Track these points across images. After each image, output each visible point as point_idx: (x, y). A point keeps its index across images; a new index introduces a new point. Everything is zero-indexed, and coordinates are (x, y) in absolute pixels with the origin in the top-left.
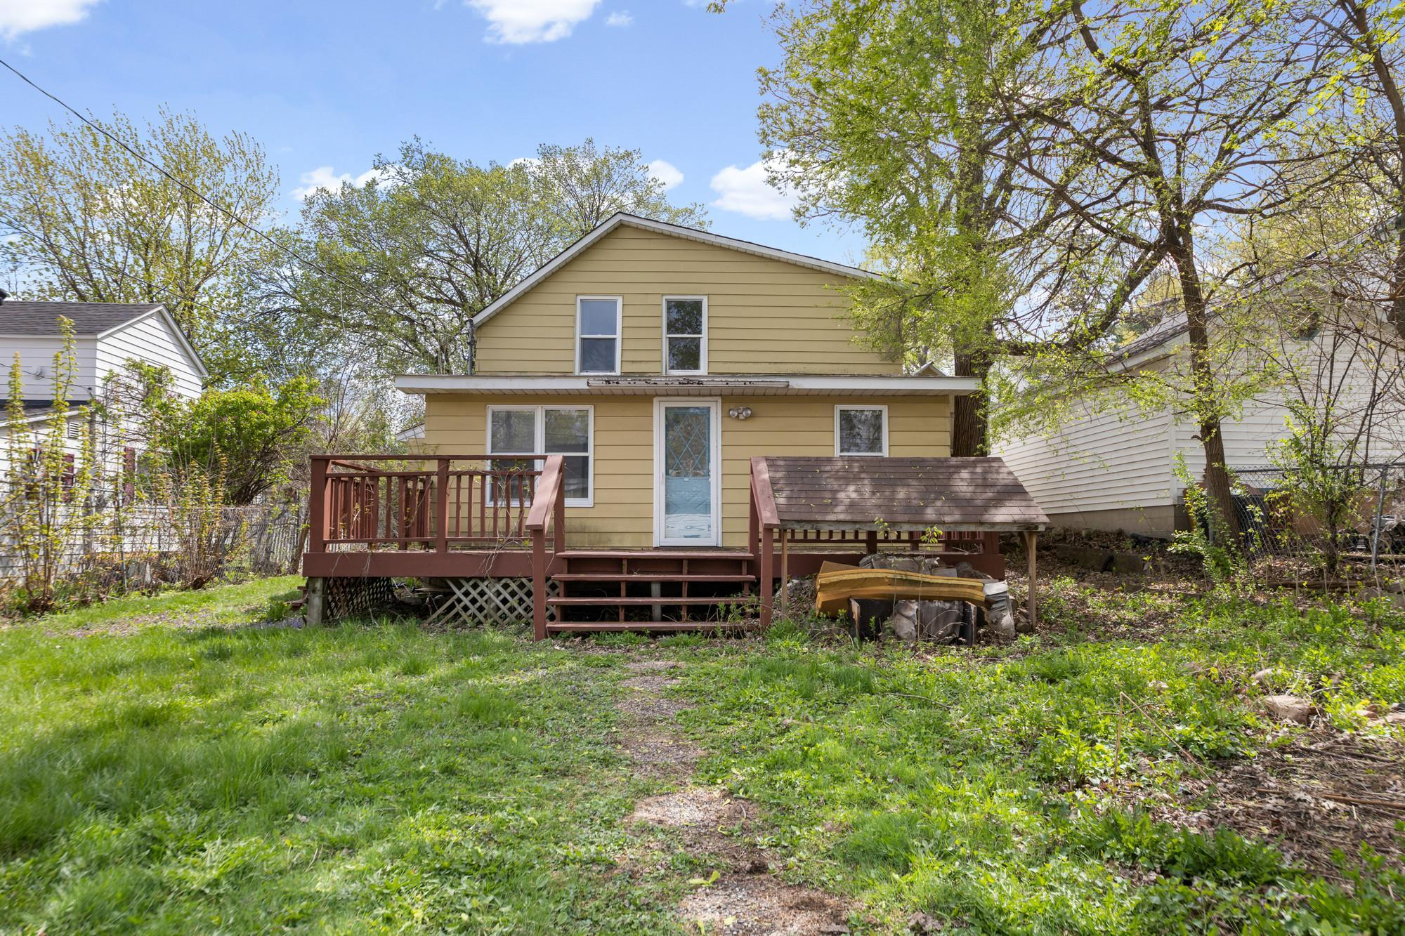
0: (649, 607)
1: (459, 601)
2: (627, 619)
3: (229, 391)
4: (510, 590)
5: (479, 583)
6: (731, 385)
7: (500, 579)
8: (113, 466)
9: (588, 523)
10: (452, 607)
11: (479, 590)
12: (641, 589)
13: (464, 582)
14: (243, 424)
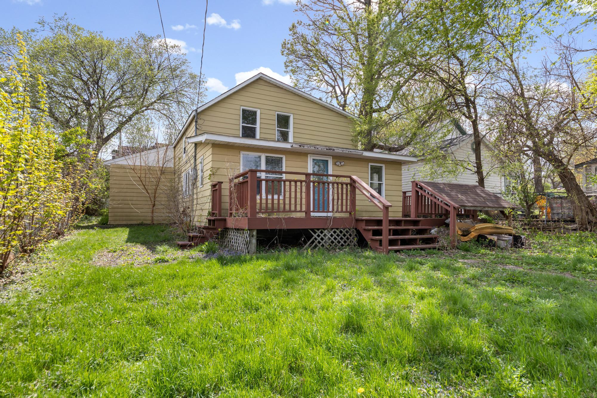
1: (316, 239)
2: (401, 245)
4: (336, 234)
5: (323, 231)
6: (344, 152)
7: (332, 229)
10: (313, 242)
11: (324, 234)
13: (316, 231)
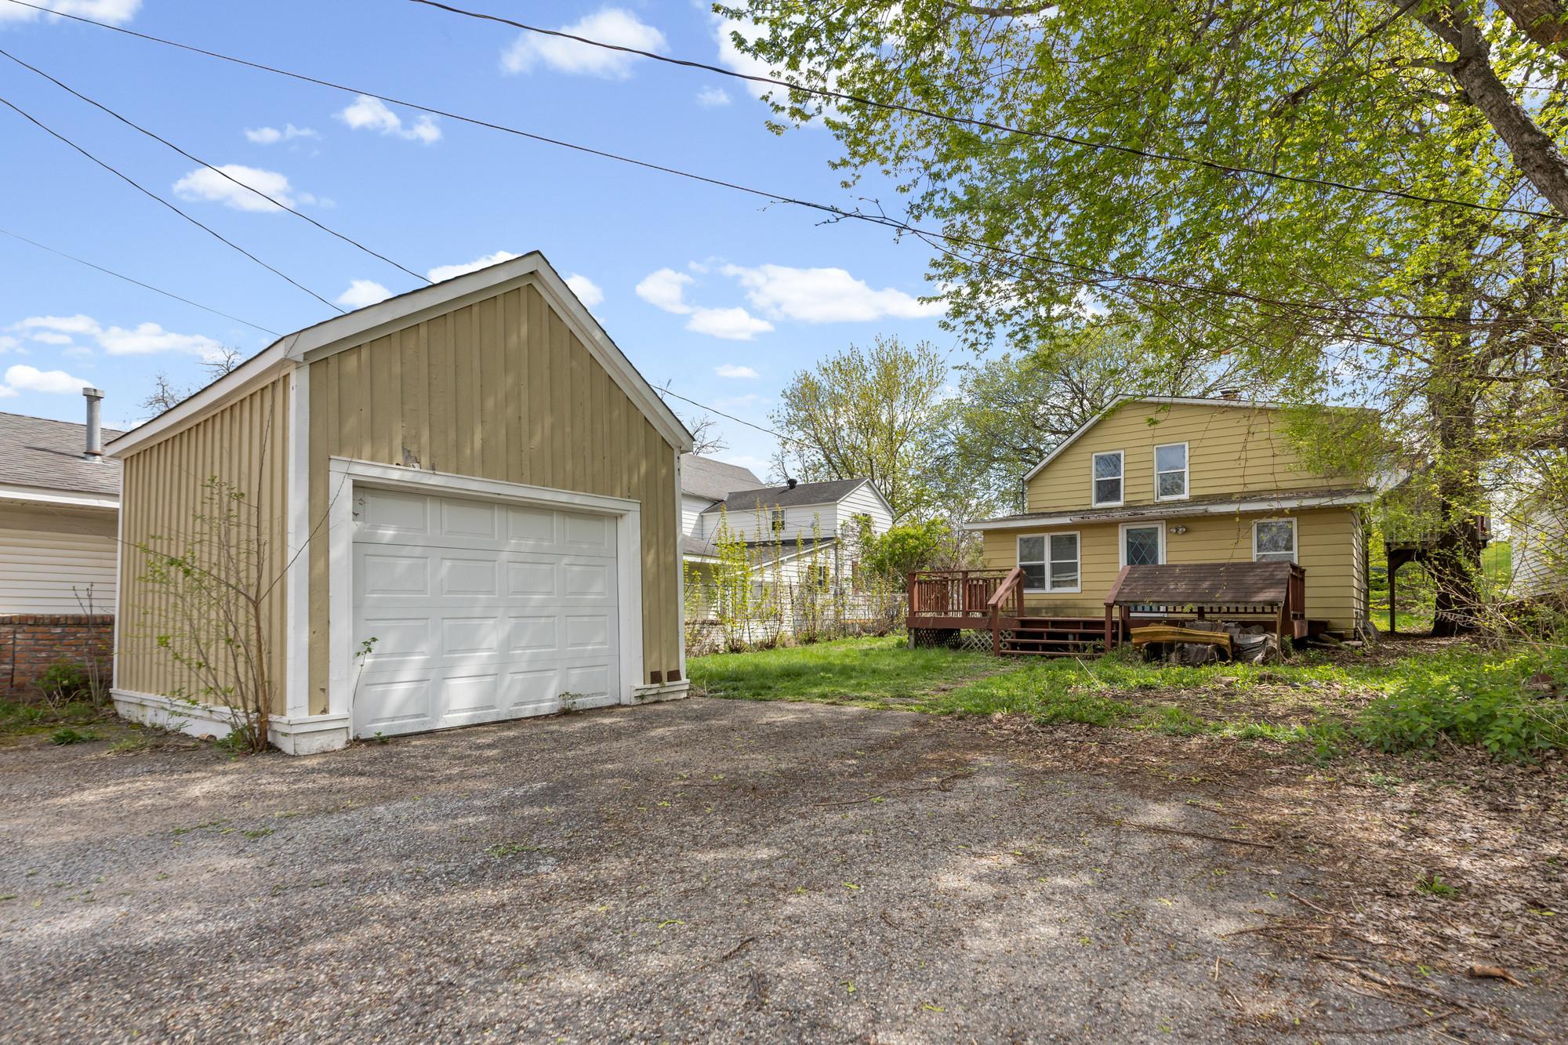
0: (1067, 645)
3: (904, 525)
8: (847, 572)
9: (1078, 602)
12: (1065, 636)
14: (906, 547)
